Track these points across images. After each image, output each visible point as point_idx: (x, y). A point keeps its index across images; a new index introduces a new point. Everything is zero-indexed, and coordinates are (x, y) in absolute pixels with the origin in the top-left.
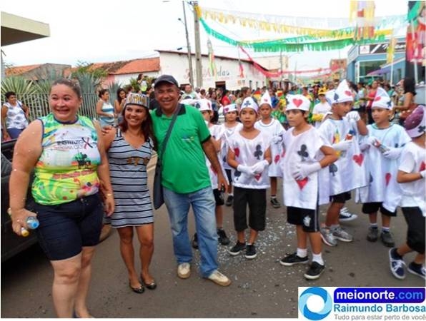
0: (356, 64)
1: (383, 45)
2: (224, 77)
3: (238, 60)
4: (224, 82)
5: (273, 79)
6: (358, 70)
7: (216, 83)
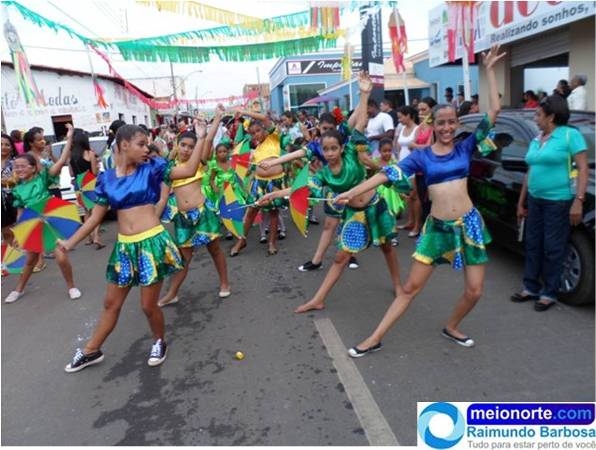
0: (284, 89)
1: (318, 62)
2: (67, 106)
3: (90, 75)
4: (70, 116)
5: (161, 112)
6: (287, 98)
7: (53, 117)
